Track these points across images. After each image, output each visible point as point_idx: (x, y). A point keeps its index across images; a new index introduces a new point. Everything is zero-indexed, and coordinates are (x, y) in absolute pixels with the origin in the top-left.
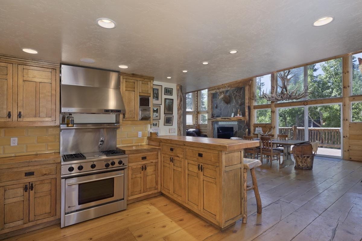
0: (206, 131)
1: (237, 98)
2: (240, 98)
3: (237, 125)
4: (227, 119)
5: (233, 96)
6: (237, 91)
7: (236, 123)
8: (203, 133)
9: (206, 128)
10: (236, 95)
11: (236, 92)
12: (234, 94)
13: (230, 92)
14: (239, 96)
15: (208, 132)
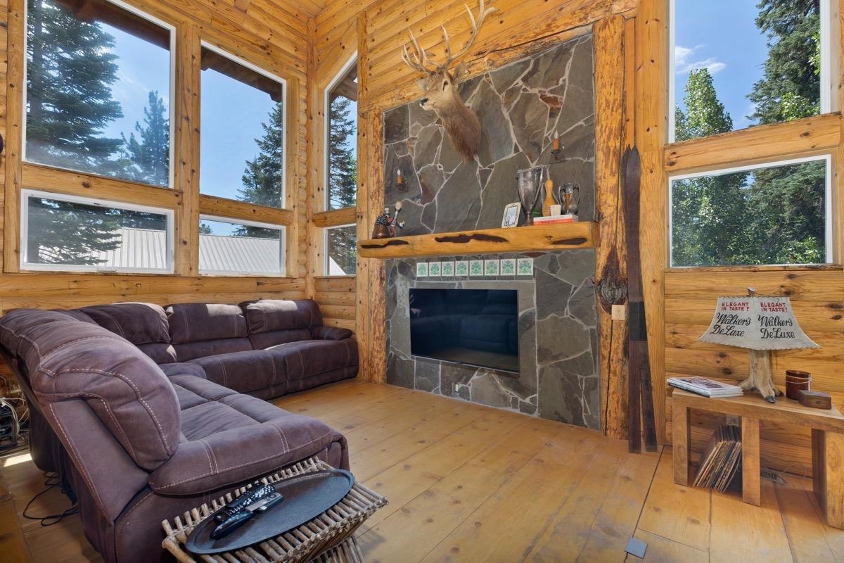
0: (349, 309)
1: (529, 117)
2: (553, 114)
3: (534, 281)
4: (472, 242)
5: (508, 104)
6: (535, 70)
7: (526, 267)
8: (332, 322)
9: (352, 296)
10: (528, 98)
11: (525, 80)
12: (512, 93)
13: (486, 85)
14: (546, 99)
15: (358, 318)
